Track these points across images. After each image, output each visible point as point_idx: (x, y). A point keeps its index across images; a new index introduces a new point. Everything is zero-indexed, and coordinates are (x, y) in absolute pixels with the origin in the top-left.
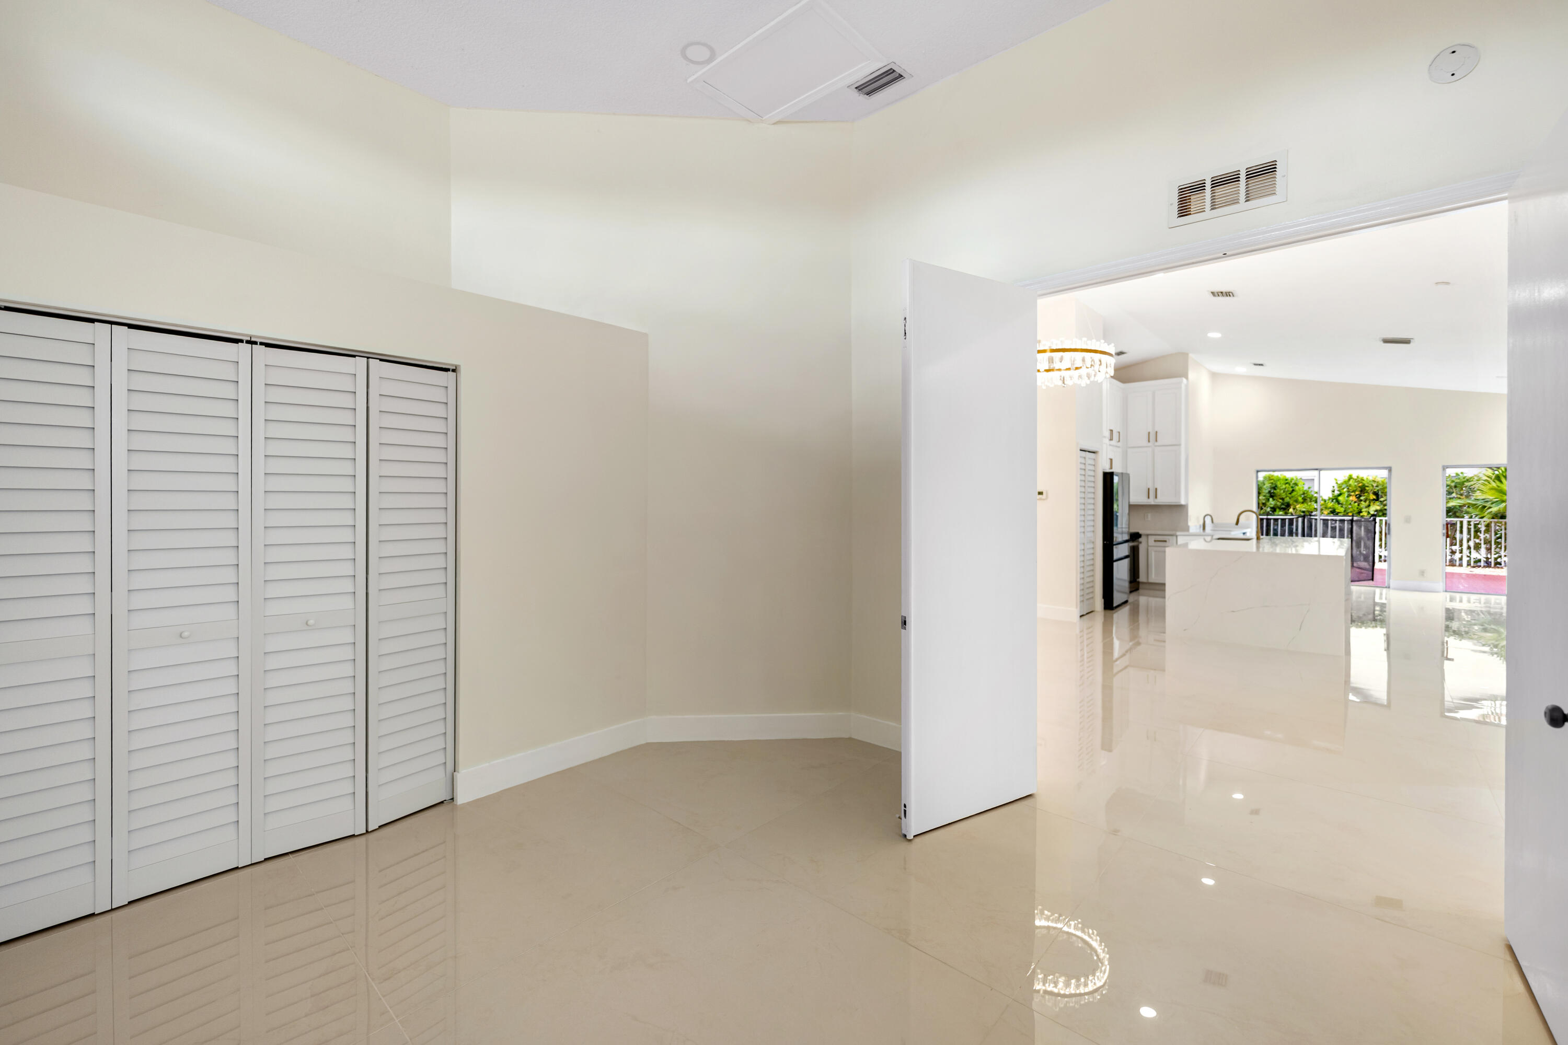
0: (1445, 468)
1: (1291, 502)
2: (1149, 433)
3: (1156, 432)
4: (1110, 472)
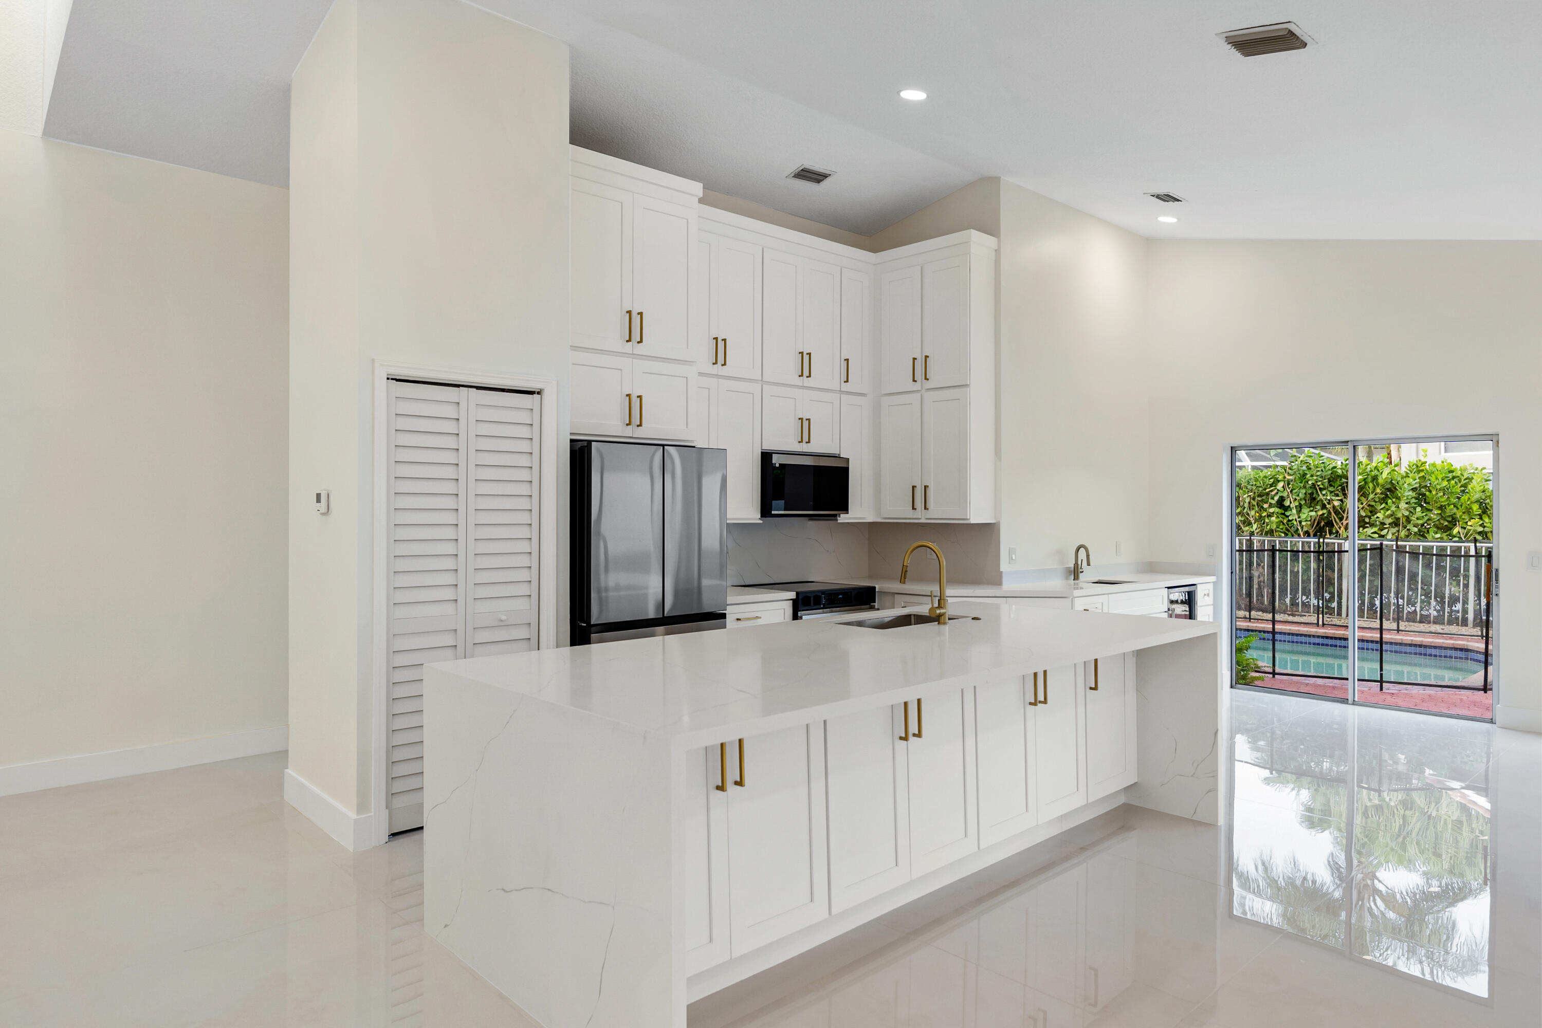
2: (914, 359)
3: (927, 357)
4: (585, 444)
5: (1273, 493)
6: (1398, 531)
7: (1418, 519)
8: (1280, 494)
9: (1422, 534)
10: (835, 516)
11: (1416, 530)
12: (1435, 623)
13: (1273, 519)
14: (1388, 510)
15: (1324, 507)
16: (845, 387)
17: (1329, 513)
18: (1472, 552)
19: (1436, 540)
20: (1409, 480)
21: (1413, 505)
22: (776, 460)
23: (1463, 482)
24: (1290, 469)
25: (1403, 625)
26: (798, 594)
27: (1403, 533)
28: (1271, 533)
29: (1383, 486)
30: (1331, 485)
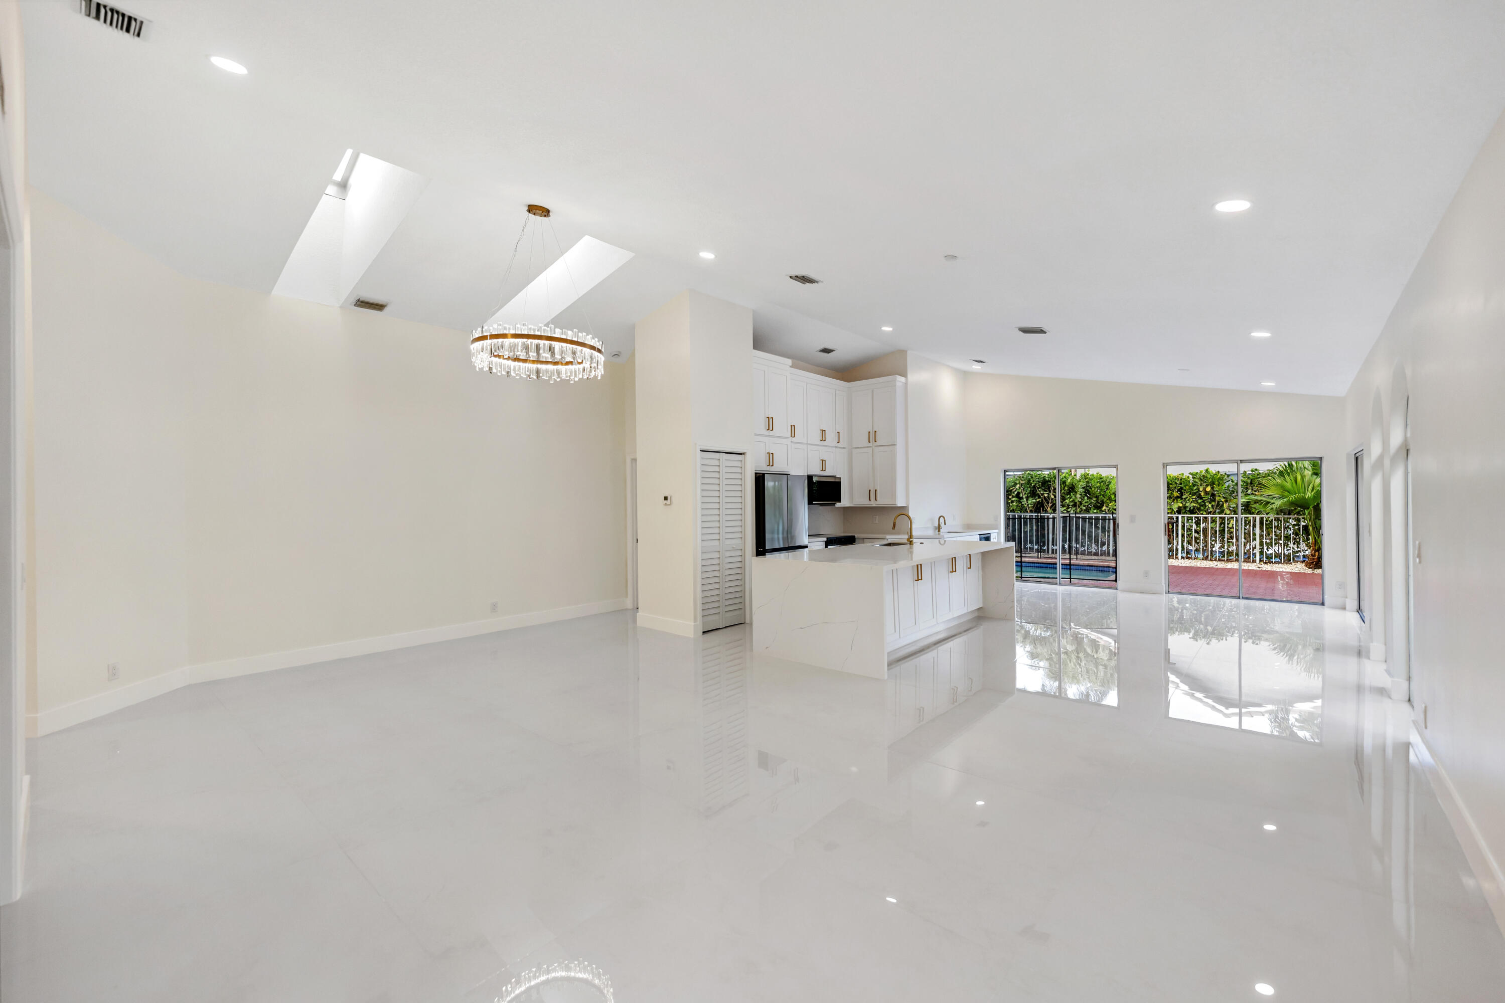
0: (1165, 465)
1: (1105, 500)
2: (869, 432)
3: (875, 431)
4: (761, 475)
5: (1014, 490)
6: (1076, 509)
7: (1085, 503)
8: (1017, 491)
9: (1087, 511)
10: (835, 504)
11: (1085, 508)
12: (1094, 555)
13: (1014, 504)
14: (1071, 498)
15: (1039, 497)
16: (838, 445)
17: (1042, 500)
18: (1111, 518)
19: (1094, 513)
20: (1081, 483)
21: (1083, 496)
22: (815, 479)
23: (1107, 484)
24: (1023, 477)
25: (1079, 556)
26: (827, 538)
27: (1078, 510)
28: (1013, 511)
29: (1068, 486)
30: (1043, 486)
